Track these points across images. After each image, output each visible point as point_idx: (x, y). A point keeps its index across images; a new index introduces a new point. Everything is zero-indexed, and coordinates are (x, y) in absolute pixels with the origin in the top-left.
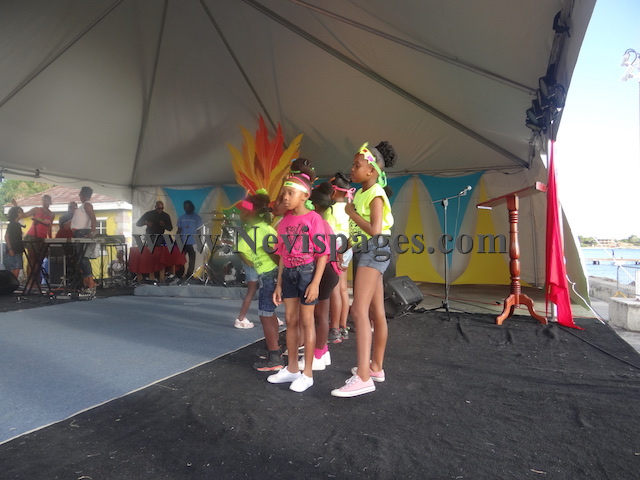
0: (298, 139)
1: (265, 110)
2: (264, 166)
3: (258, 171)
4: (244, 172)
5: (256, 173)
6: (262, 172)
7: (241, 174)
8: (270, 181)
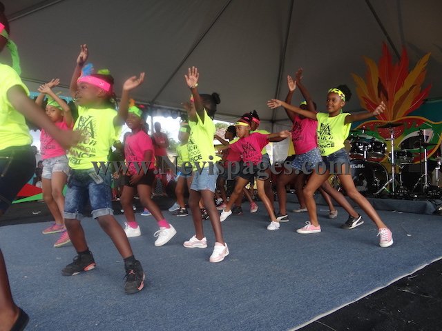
0: (426, 59)
1: (388, 38)
2: (388, 90)
3: (382, 95)
4: (368, 96)
5: (379, 96)
6: (386, 95)
7: (365, 99)
8: (394, 103)
